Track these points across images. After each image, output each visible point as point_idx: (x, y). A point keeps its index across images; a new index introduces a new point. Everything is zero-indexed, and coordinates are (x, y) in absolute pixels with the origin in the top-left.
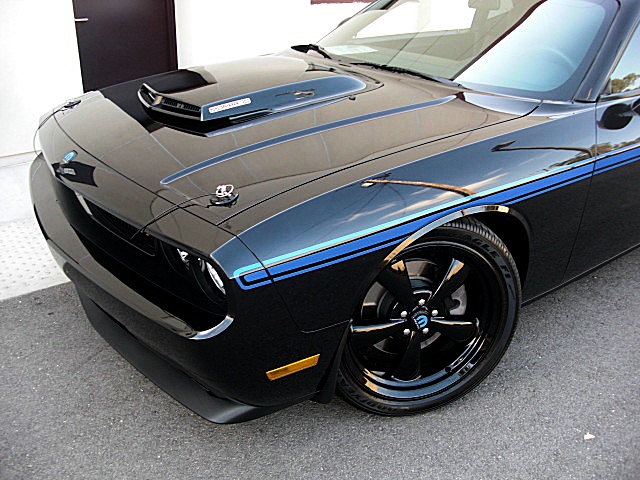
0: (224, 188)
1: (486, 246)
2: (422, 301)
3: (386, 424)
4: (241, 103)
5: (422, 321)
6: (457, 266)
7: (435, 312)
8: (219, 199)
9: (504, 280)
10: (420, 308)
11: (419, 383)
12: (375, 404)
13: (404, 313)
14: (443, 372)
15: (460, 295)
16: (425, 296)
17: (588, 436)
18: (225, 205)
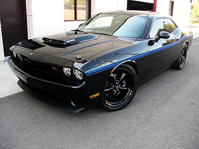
0: (79, 56)
1: (130, 69)
2: (117, 83)
3: (111, 113)
4: (73, 40)
5: (117, 87)
6: (124, 75)
7: (120, 86)
8: (77, 58)
9: (134, 77)
10: (117, 85)
11: (118, 103)
12: (108, 108)
13: (113, 86)
14: (122, 100)
15: (124, 82)
16: (117, 82)
17: (155, 111)
18: (79, 59)
